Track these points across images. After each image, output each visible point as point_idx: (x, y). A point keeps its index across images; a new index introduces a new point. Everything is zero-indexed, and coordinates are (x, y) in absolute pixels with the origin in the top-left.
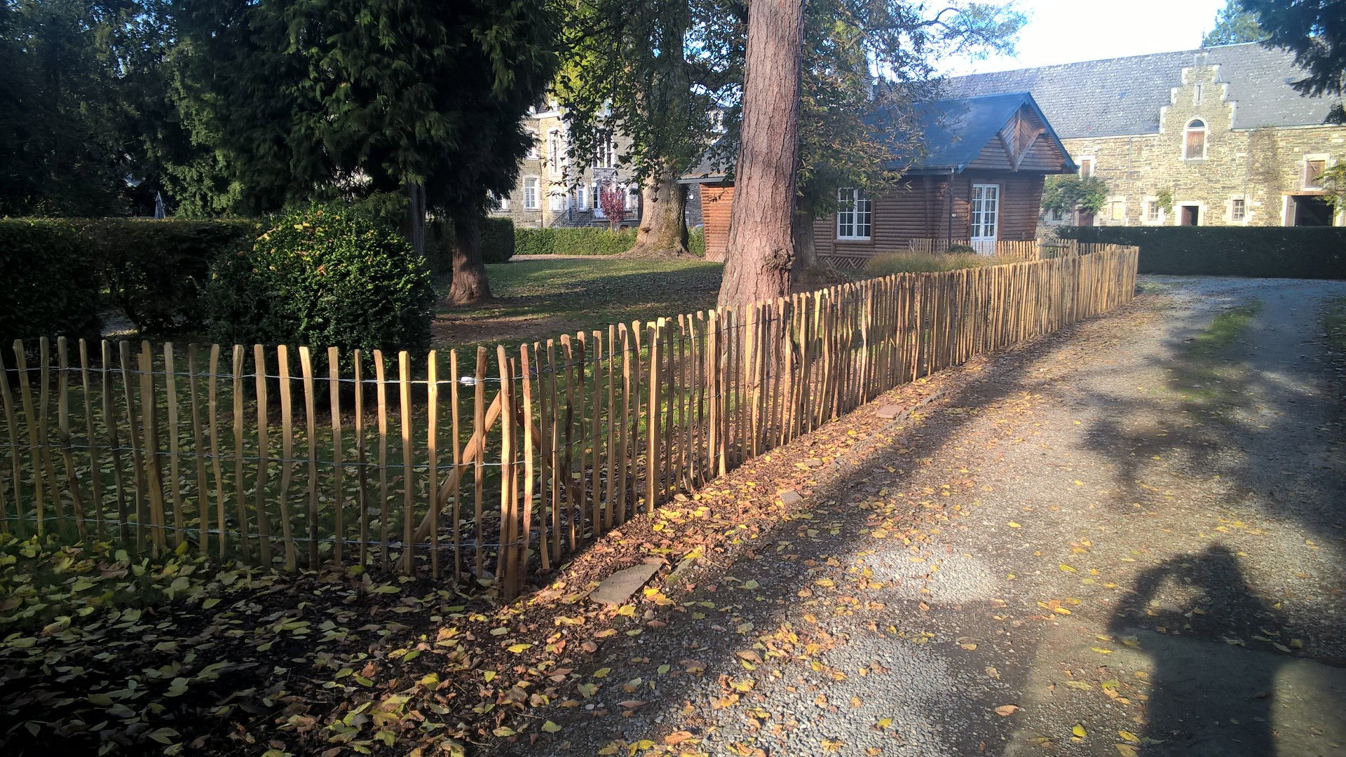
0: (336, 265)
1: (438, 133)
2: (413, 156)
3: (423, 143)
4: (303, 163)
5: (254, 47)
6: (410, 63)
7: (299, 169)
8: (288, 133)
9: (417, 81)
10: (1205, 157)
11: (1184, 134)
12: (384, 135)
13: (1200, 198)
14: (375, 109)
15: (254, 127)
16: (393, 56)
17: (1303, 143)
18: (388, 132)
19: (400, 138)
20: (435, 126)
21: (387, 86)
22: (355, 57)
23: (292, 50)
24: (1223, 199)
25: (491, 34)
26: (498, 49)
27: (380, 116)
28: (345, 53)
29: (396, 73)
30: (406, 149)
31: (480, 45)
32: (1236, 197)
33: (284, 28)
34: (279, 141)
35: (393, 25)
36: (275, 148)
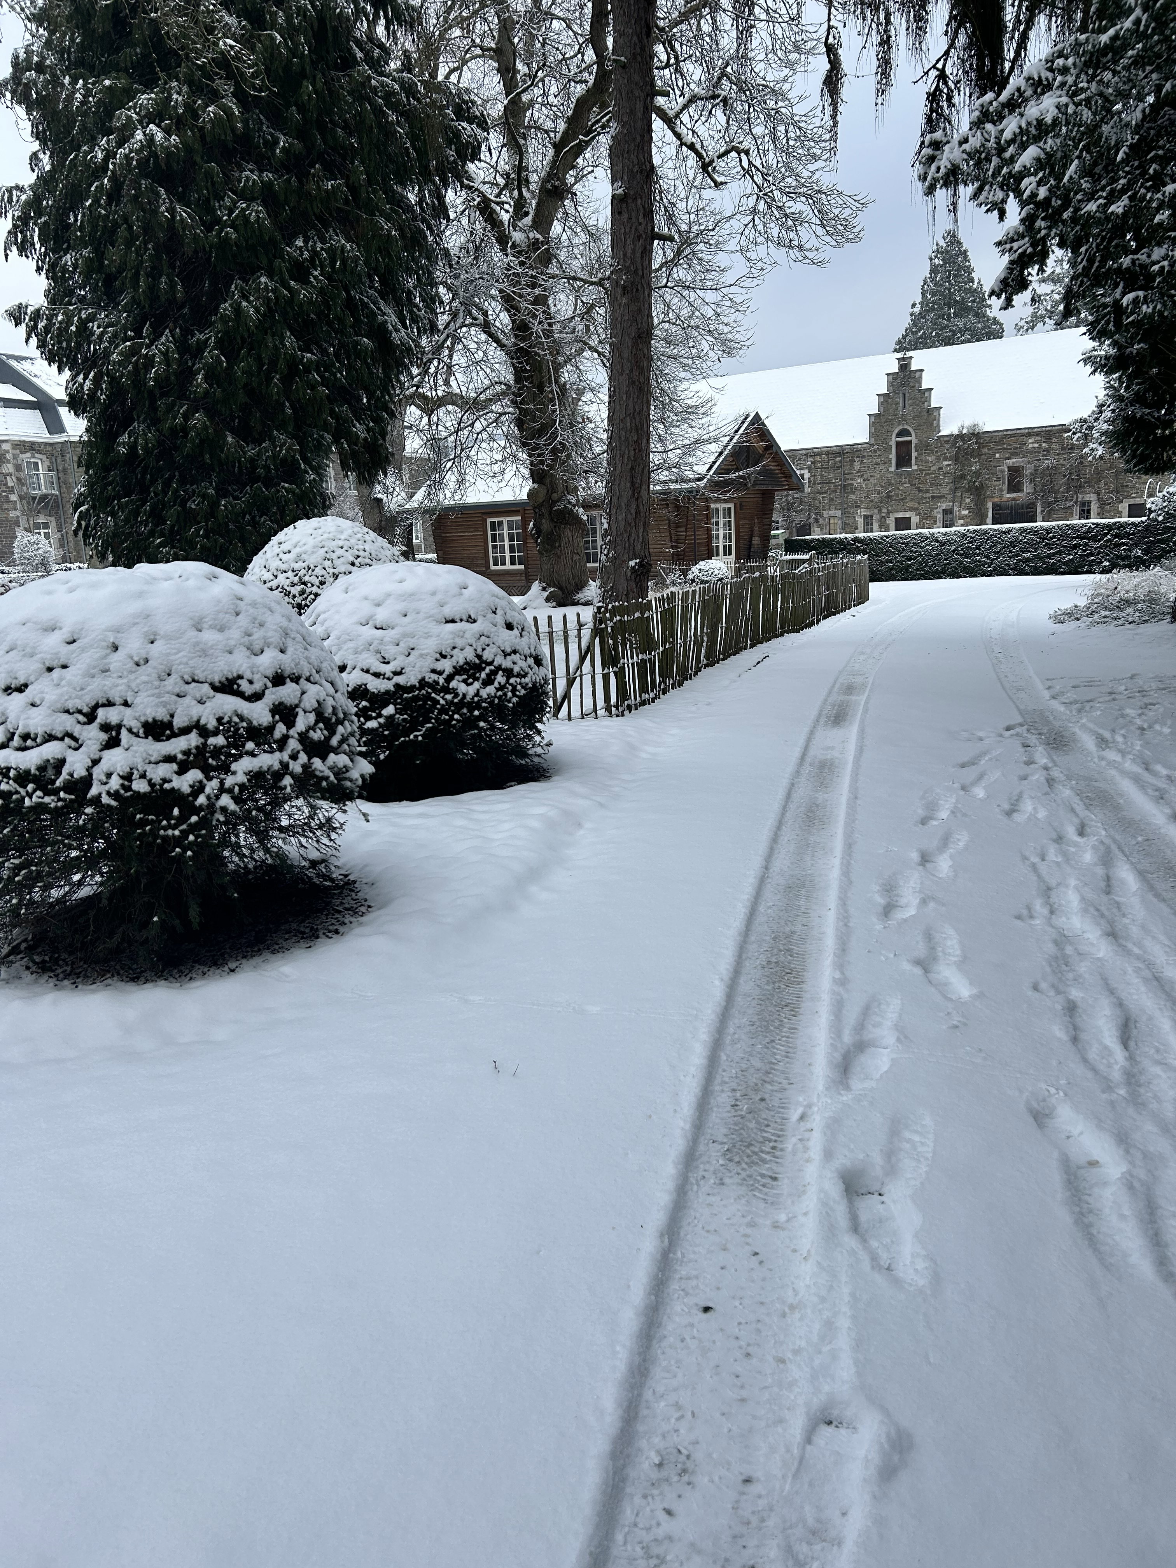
10: (915, 467)
11: (893, 444)
13: (912, 509)
17: (1004, 449)
24: (932, 509)
32: (944, 506)
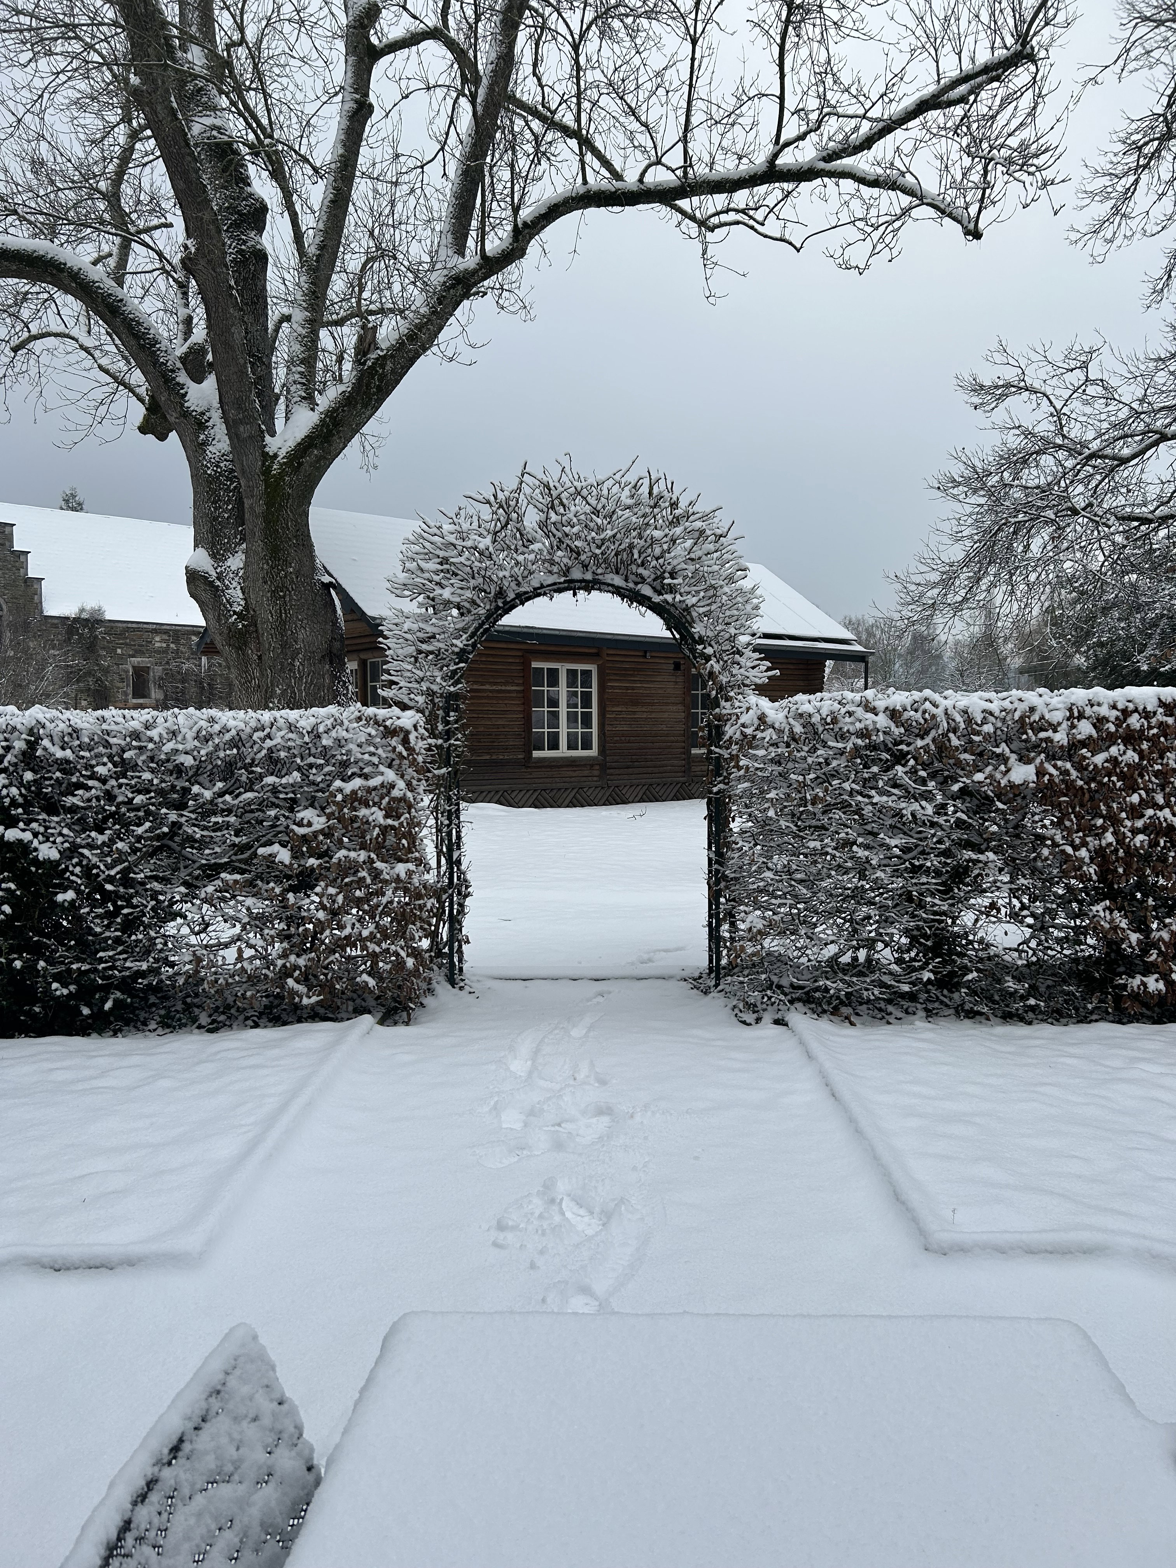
17: (126, 644)
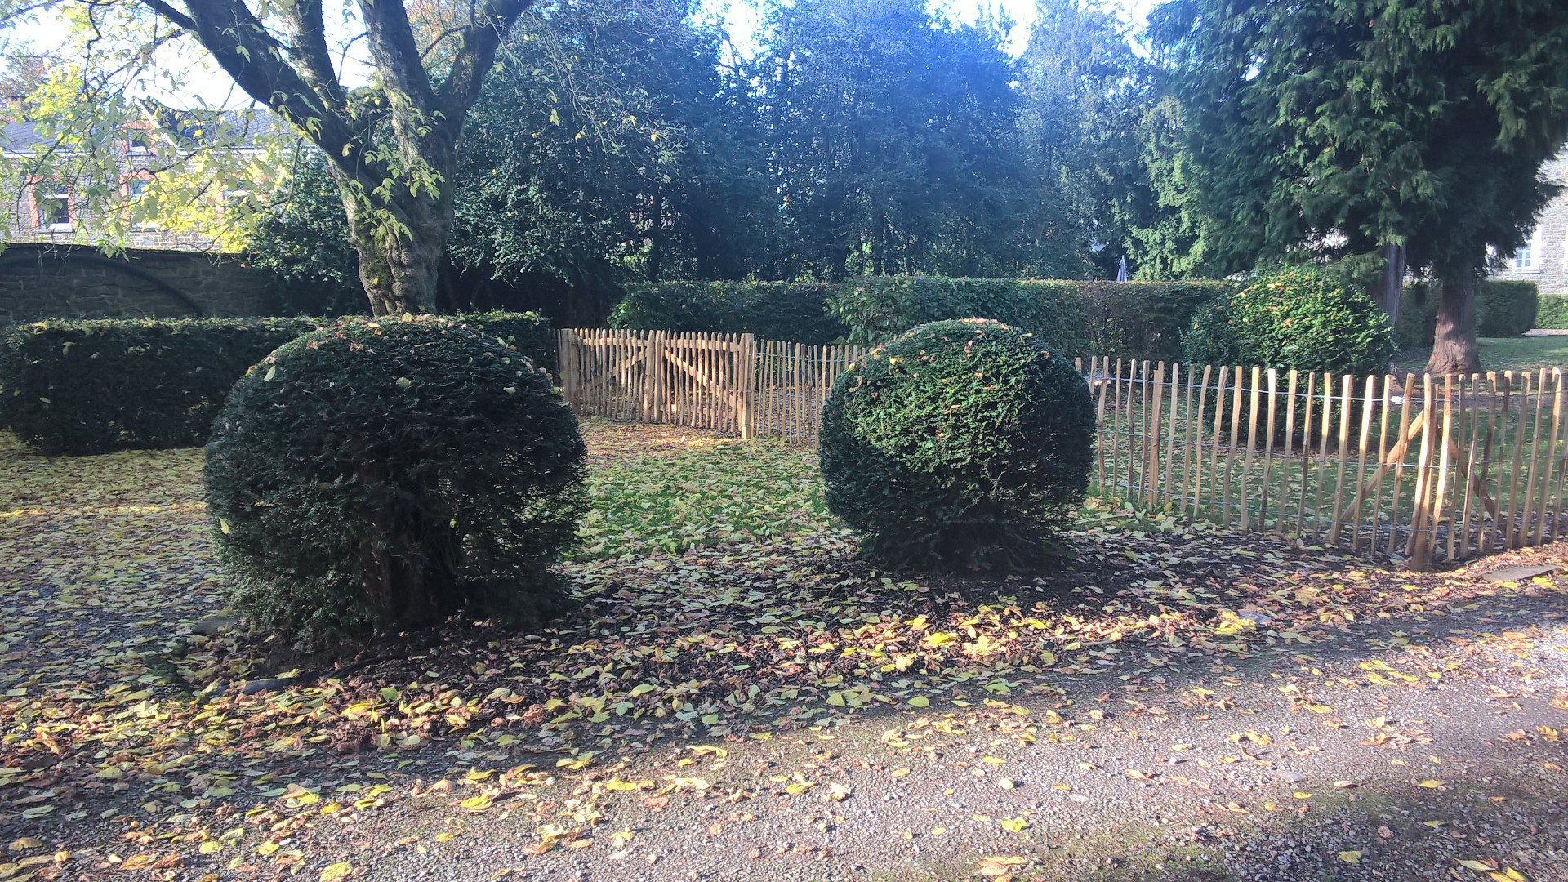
0: (1302, 319)
1: (1426, 190)
2: (1395, 217)
3: (1408, 202)
4: (1278, 228)
5: (1244, 122)
6: (1401, 123)
7: (1274, 234)
8: (1267, 199)
9: (1406, 141)
12: (1365, 197)
14: (1358, 171)
15: (1235, 195)
16: (1382, 119)
18: (1369, 194)
19: (1382, 199)
20: (1424, 185)
21: (1373, 146)
22: (1343, 123)
23: (1281, 121)
25: (1500, 84)
26: (1507, 98)
27: (1363, 178)
28: (1332, 119)
29: (1385, 134)
30: (1388, 210)
31: (1485, 95)
33: (1276, 101)
34: (1257, 208)
35: (1386, 88)
36: (1253, 214)
